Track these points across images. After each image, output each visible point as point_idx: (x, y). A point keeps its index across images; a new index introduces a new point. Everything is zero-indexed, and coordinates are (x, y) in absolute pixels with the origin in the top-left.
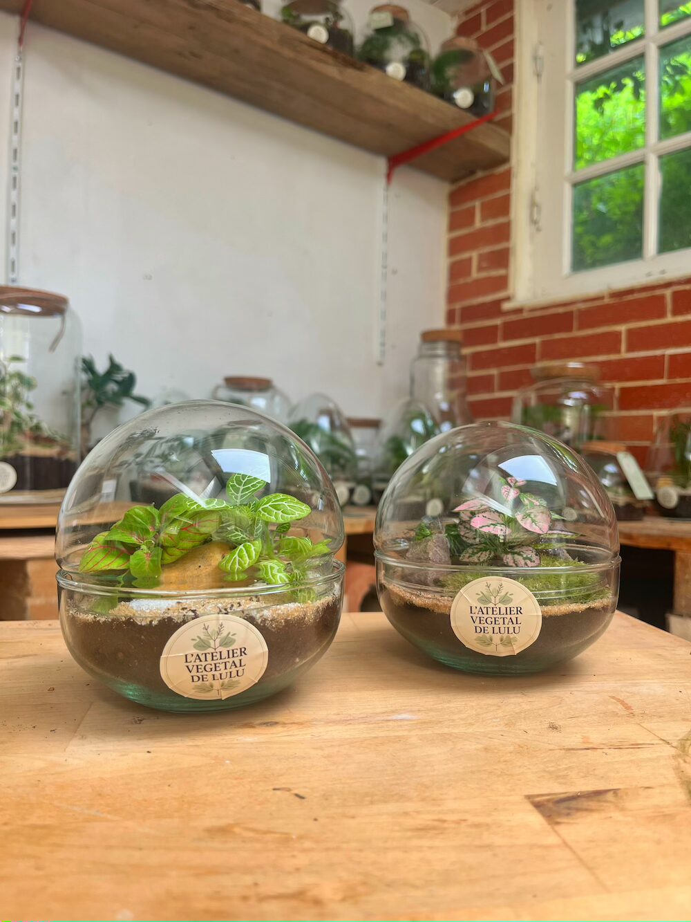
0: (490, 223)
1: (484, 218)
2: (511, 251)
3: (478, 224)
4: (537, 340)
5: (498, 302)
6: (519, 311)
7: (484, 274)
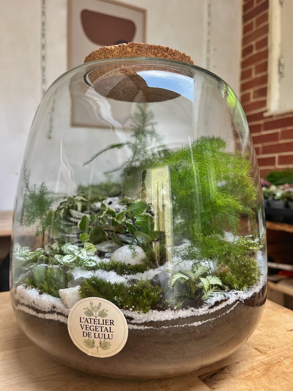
0: (259, 75)
1: (257, 73)
2: (268, 88)
3: (254, 76)
4: (279, 130)
5: (262, 113)
6: (271, 117)
7: (256, 100)
